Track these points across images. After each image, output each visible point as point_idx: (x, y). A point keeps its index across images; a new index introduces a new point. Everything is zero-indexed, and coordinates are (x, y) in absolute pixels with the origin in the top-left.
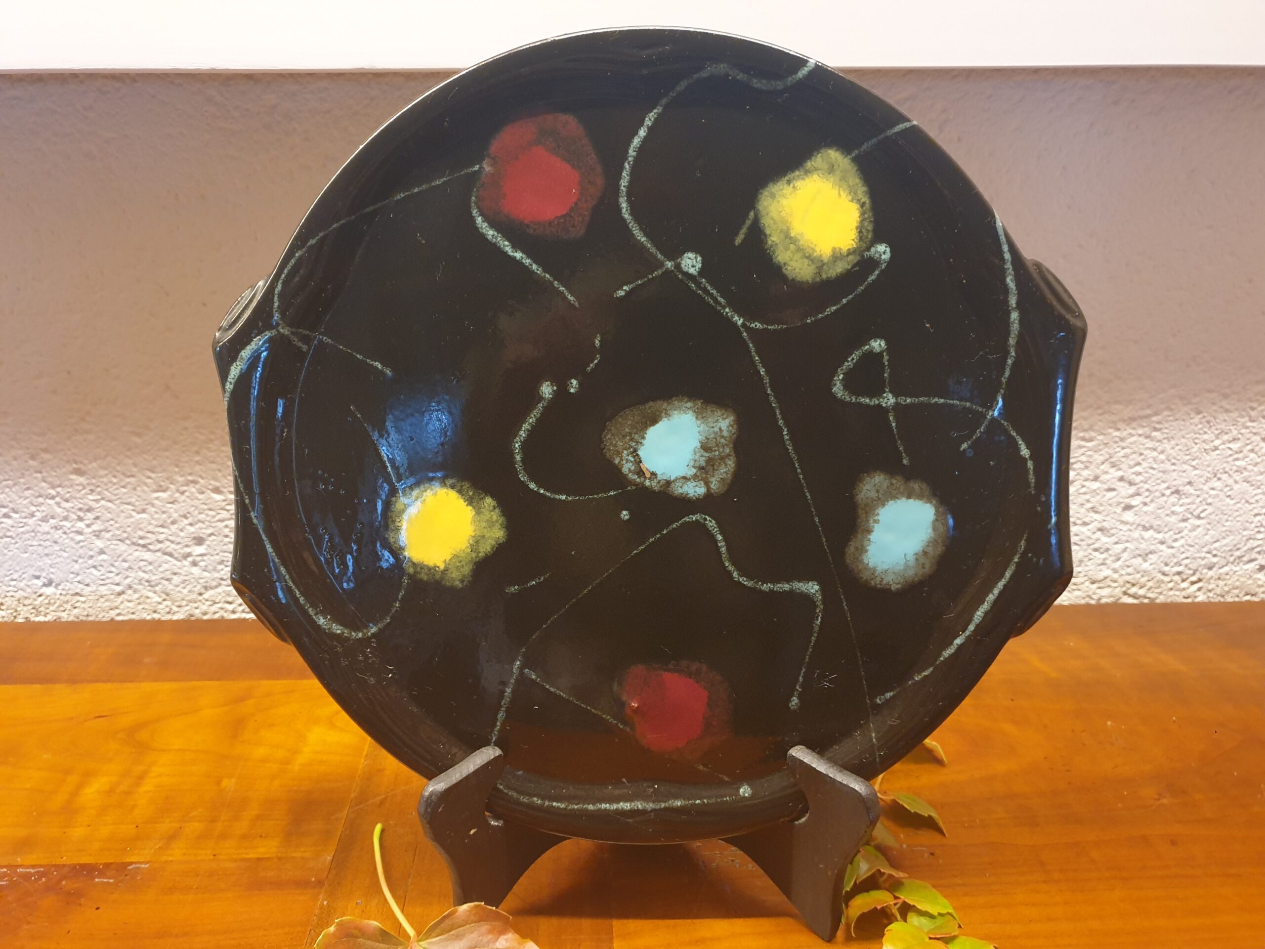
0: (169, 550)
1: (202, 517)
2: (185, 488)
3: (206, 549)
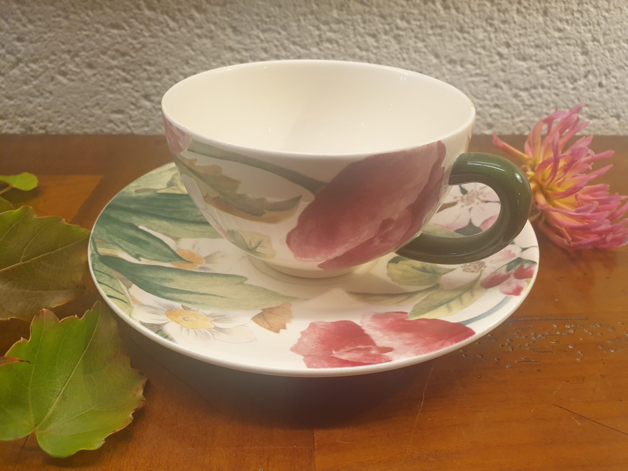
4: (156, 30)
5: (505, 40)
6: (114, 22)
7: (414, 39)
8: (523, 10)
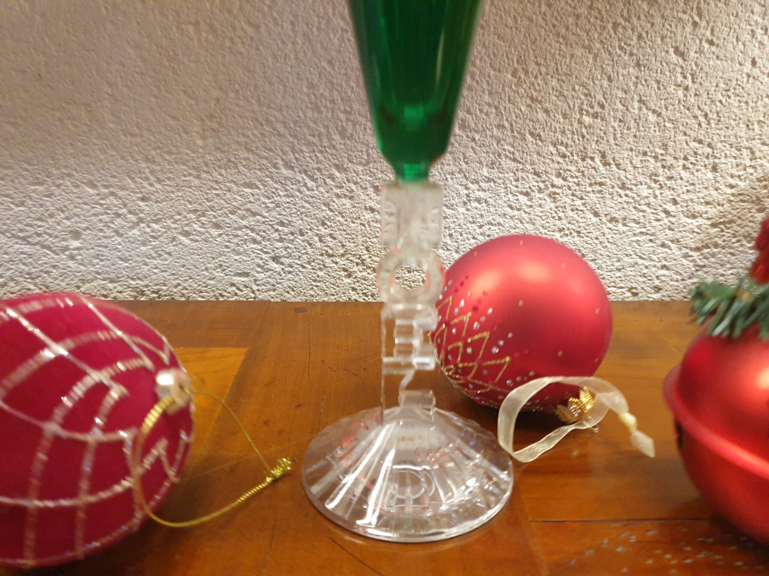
0: (46, 243)
1: (78, 210)
2: (61, 182)
3: (82, 244)
4: (292, 189)
5: (672, 197)
6: (248, 181)
7: (571, 197)
8: (691, 166)
